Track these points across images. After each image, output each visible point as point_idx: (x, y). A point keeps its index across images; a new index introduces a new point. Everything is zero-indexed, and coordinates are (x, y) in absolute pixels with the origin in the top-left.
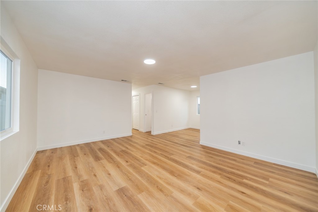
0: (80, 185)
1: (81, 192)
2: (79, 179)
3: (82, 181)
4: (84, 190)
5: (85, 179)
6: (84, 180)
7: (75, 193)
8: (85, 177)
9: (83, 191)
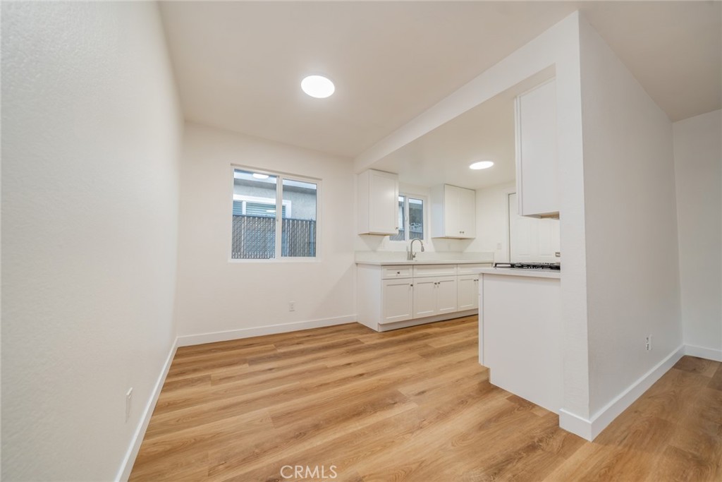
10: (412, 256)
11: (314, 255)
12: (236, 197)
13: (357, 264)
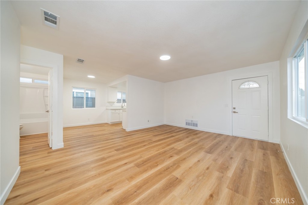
0: (227, 172)
1: (229, 167)
2: (222, 177)
3: (222, 173)
4: (226, 167)
5: (218, 173)
6: (220, 172)
7: (234, 170)
8: (216, 174)
9: (228, 167)
10: (122, 107)
11: (95, 107)
12: (73, 91)
13: (107, 109)
